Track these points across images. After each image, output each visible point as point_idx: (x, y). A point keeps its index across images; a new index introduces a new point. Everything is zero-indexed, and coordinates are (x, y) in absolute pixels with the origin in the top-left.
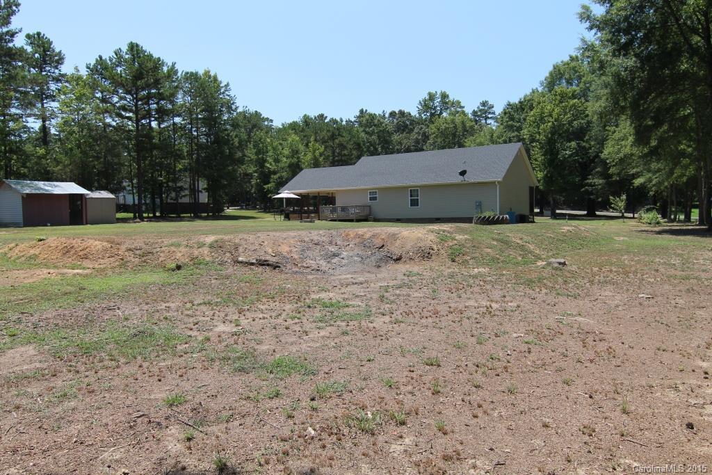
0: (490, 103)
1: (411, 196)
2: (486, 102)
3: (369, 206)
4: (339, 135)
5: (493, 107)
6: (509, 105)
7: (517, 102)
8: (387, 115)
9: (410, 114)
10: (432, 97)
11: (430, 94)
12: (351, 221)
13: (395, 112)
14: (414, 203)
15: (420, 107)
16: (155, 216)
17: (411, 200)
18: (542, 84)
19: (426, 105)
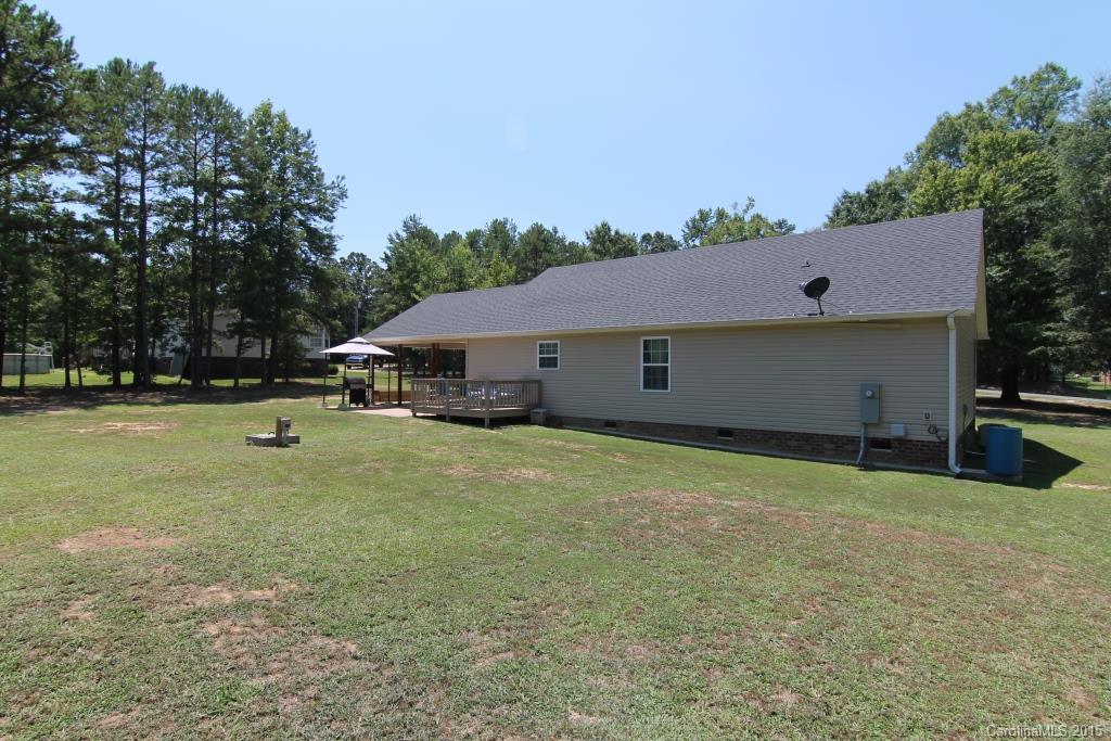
0: (789, 223)
1: (647, 358)
2: (784, 221)
3: (539, 382)
4: (545, 250)
5: (794, 229)
6: (846, 196)
7: (863, 192)
8: (639, 240)
9: (671, 238)
10: (704, 216)
11: (701, 212)
12: (476, 422)
13: (649, 235)
14: (655, 379)
15: (686, 230)
16: (116, 386)
17: (645, 367)
18: (909, 159)
19: (694, 227)
